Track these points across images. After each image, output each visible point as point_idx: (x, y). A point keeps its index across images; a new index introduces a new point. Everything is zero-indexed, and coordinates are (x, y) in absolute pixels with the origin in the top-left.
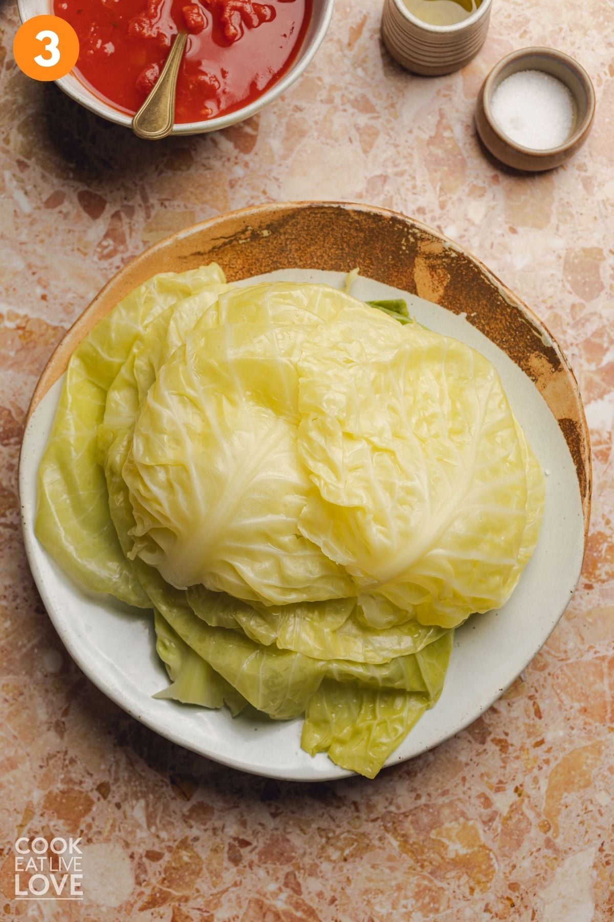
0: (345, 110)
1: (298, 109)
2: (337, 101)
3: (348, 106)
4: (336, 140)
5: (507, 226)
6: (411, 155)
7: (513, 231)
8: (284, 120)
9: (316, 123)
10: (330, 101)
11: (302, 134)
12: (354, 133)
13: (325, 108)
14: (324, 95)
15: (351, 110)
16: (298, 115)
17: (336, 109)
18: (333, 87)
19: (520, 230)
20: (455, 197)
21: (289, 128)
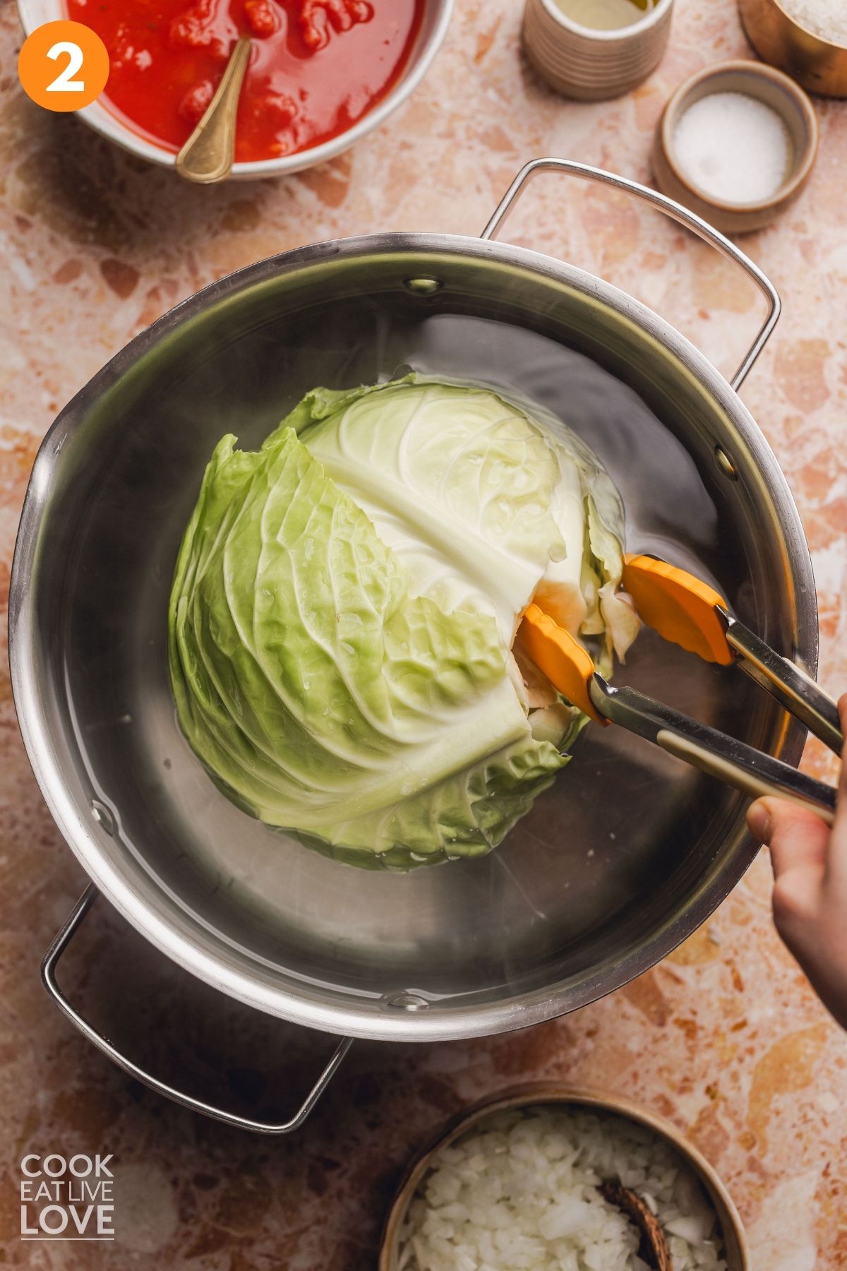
0: (470, 148)
1: (405, 146)
2: (461, 134)
3: (475, 143)
4: (459, 189)
5: (695, 310)
6: (562, 210)
7: (704, 315)
8: (387, 162)
9: (431, 165)
10: (450, 134)
11: (411, 180)
12: (483, 180)
13: (442, 145)
14: (441, 126)
15: (479, 147)
16: (406, 154)
17: (458, 146)
18: (454, 116)
19: (714, 314)
20: (623, 269)
21: (393, 172)
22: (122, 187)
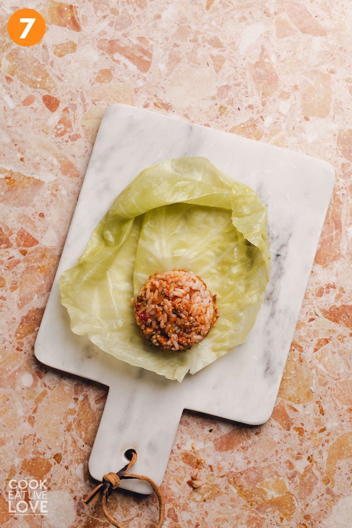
0: (204, 46)
1: (176, 45)
2: (200, 40)
3: (206, 44)
4: (199, 64)
5: (303, 116)
6: (244, 73)
7: (307, 119)
8: (168, 52)
9: (187, 54)
10: (195, 40)
11: (178, 60)
12: (210, 60)
13: (192, 45)
14: (192, 37)
15: (208, 46)
16: (176, 49)
17: (199, 45)
18: (197, 32)
19: (311, 118)
20: (271, 99)
21: (170, 57)
22: (52, 64)
